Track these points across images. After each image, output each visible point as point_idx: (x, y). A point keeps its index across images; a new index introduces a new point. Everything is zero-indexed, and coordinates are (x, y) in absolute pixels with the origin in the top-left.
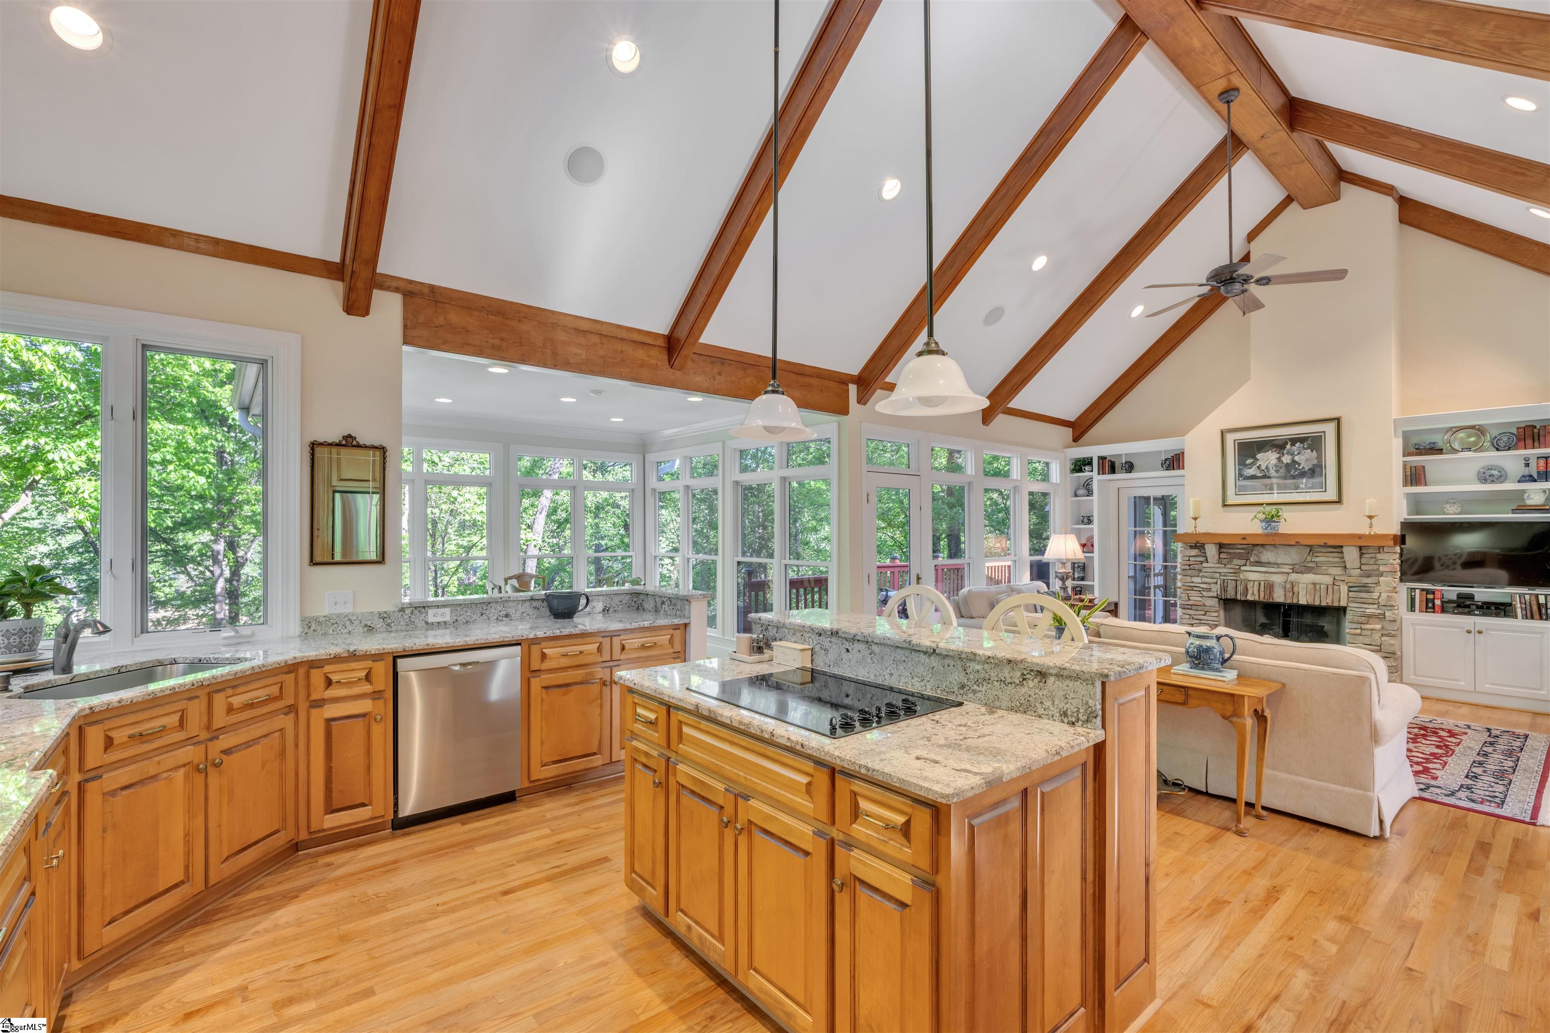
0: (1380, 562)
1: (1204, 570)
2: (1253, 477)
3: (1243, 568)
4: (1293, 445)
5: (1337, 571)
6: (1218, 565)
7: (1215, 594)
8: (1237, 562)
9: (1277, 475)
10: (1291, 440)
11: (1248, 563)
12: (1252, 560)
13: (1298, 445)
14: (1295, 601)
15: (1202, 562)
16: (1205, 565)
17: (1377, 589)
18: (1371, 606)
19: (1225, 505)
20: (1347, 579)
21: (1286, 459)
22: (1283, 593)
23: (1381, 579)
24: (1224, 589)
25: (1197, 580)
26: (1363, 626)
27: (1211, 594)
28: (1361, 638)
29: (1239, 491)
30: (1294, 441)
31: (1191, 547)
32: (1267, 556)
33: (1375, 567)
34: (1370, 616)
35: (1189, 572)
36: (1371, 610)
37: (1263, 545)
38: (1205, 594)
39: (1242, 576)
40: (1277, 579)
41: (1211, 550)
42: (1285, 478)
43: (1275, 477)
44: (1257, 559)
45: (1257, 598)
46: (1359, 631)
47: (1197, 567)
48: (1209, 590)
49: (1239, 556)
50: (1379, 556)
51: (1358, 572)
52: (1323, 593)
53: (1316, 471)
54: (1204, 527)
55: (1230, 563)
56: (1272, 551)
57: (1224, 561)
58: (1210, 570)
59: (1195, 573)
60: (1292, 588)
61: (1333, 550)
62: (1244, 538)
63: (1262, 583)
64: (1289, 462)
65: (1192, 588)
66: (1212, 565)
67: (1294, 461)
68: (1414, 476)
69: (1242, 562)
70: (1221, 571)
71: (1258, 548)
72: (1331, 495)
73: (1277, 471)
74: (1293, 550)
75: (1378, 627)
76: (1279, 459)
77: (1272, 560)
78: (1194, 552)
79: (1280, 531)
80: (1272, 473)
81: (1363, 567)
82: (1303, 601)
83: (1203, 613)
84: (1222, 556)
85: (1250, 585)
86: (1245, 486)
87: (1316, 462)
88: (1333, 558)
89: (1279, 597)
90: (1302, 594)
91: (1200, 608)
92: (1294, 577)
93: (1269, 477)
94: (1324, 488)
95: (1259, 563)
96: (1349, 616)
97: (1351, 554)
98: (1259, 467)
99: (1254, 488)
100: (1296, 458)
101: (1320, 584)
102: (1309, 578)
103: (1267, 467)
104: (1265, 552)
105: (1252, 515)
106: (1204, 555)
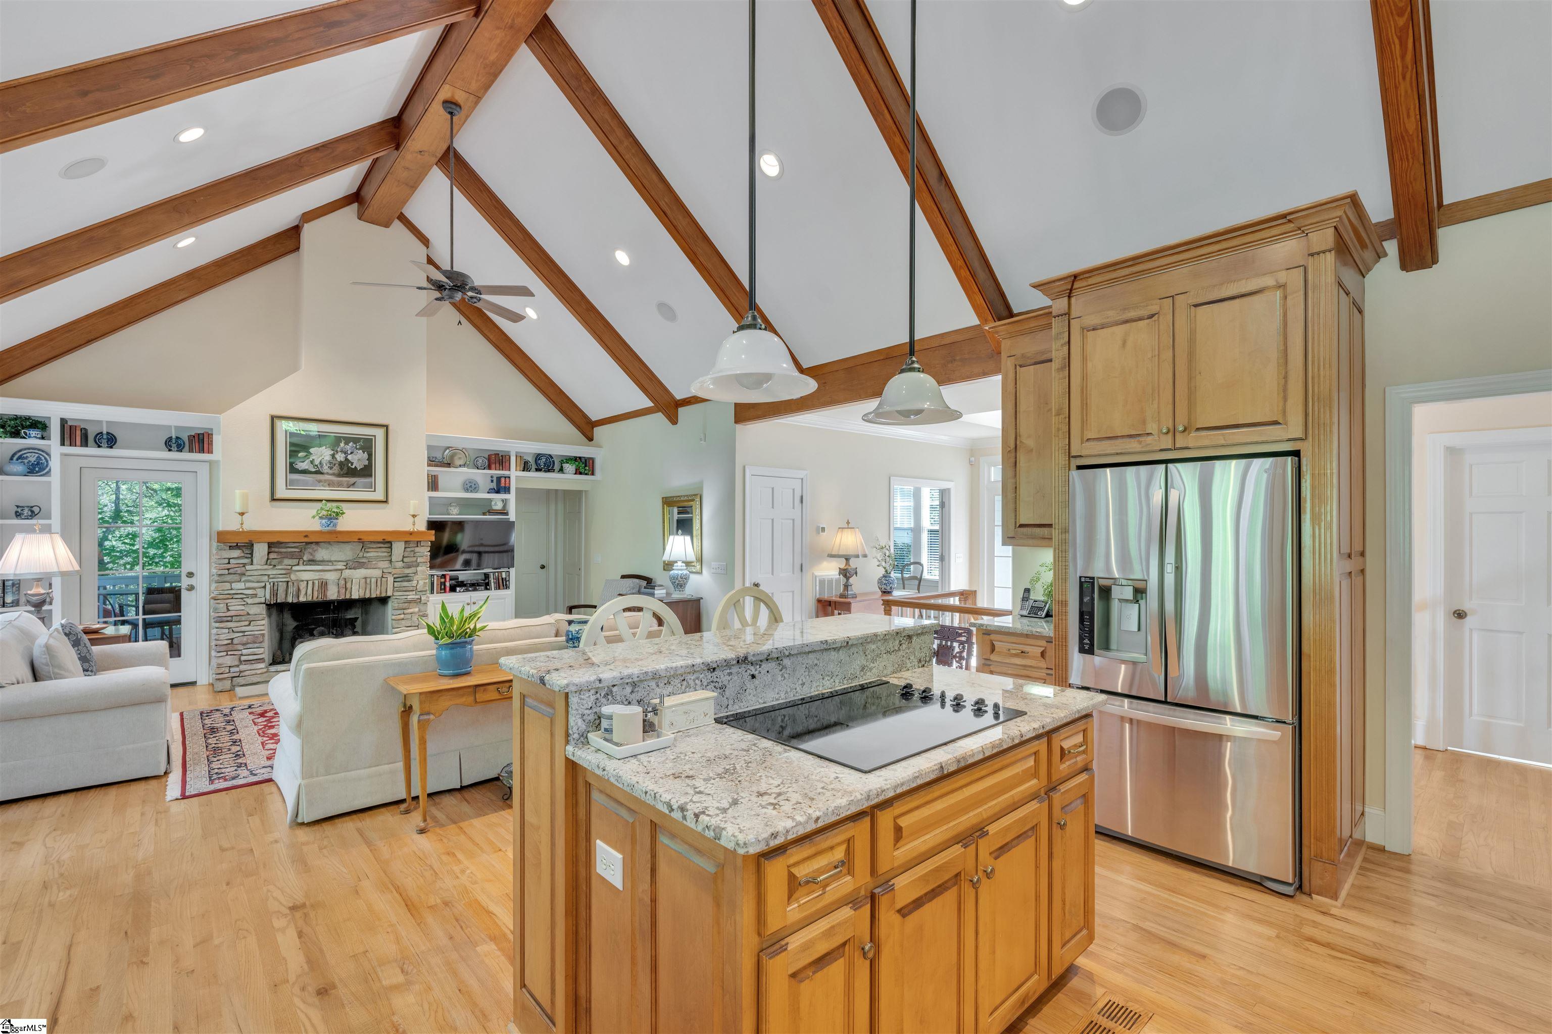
0: (418, 554)
1: (248, 573)
2: (305, 472)
3: (295, 568)
4: (347, 443)
5: (384, 564)
6: (266, 567)
7: (263, 600)
8: (287, 561)
9: (331, 472)
10: (345, 438)
11: (301, 562)
12: (305, 558)
13: (351, 444)
14: (348, 597)
15: (244, 565)
16: (248, 567)
17: (416, 578)
18: (411, 593)
19: (273, 499)
20: (394, 571)
21: (340, 457)
22: (336, 590)
23: (419, 569)
24: (275, 593)
25: (241, 585)
26: (406, 611)
27: (257, 600)
28: (403, 622)
29: (289, 484)
30: (348, 440)
31: (231, 548)
32: (322, 553)
33: (415, 559)
34: (410, 602)
35: (229, 578)
36: (412, 596)
37: (317, 543)
38: (249, 601)
39: (293, 577)
40: (331, 577)
41: (260, 550)
42: (339, 475)
43: (328, 474)
44: (311, 557)
45: (310, 599)
46: (402, 616)
47: (239, 570)
48: (255, 596)
49: (292, 556)
50: (417, 549)
51: (400, 564)
52: (373, 586)
53: (367, 471)
54: (253, 523)
55: (280, 563)
56: (327, 548)
57: (274, 562)
58: (256, 573)
59: (236, 577)
60: (345, 584)
61: (382, 545)
62: (306, 536)
63: (316, 582)
64: (343, 460)
65: (232, 596)
66: (259, 567)
67: (346, 459)
68: (433, 484)
69: (295, 561)
70: (269, 572)
71: (313, 546)
72: (379, 495)
73: (331, 468)
74: (348, 547)
75: (416, 610)
76: (333, 456)
77: (326, 558)
78: (236, 553)
79: (339, 528)
80: (325, 469)
81: (405, 560)
82: (355, 596)
83: (247, 623)
84: (272, 556)
85: (303, 586)
86: (298, 480)
87: (367, 463)
88: (382, 553)
89: (332, 594)
90: (355, 588)
91: (243, 618)
92: (347, 573)
93: (322, 473)
94: (372, 487)
95: (312, 562)
96: (390, 604)
97: (398, 548)
98: (312, 462)
99: (306, 483)
100: (349, 457)
101: (371, 578)
102: (361, 573)
103: (320, 463)
104: (320, 550)
105: (314, 512)
106: (250, 556)
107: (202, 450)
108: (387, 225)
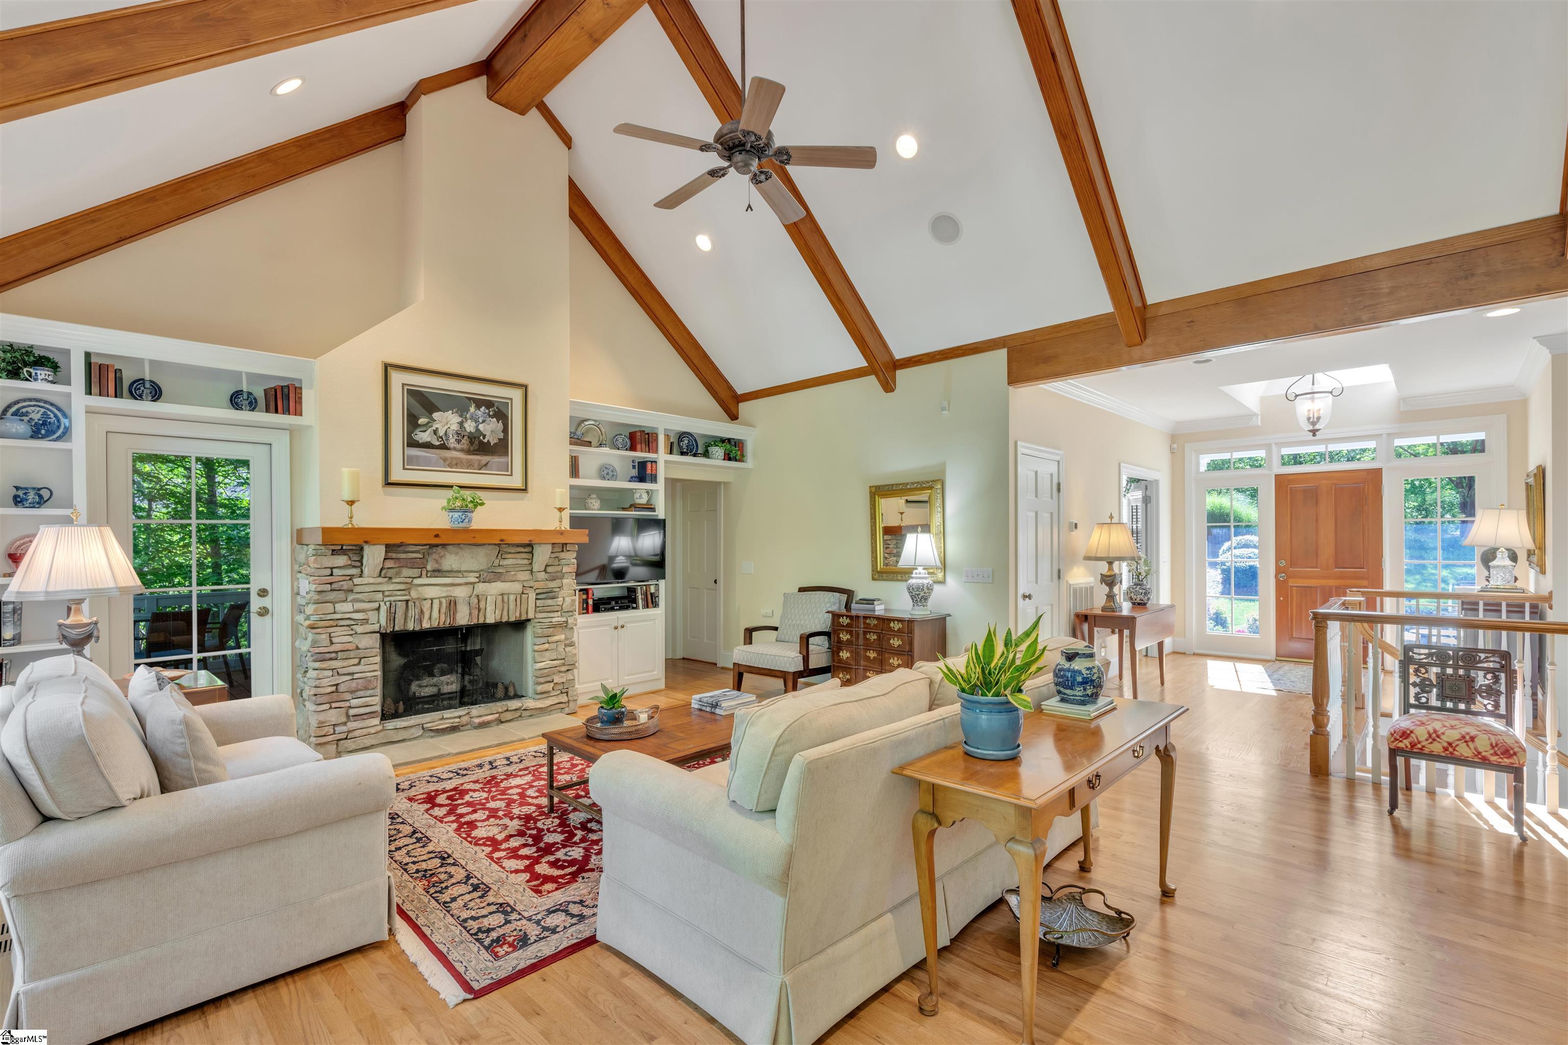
0: (563, 562)
1: (357, 589)
2: (428, 446)
3: (417, 581)
4: (478, 407)
5: (524, 576)
6: (380, 580)
7: (376, 627)
8: (406, 572)
9: (458, 446)
10: (475, 401)
11: (424, 573)
12: (429, 568)
13: (483, 409)
14: (481, 621)
15: (351, 577)
16: (357, 581)
17: (562, 593)
18: (556, 614)
19: (388, 484)
20: (536, 585)
21: (470, 426)
22: (468, 612)
23: (565, 581)
24: (392, 617)
25: (348, 607)
26: (551, 639)
27: (369, 628)
28: (547, 654)
29: (408, 462)
30: (479, 403)
31: (334, 552)
32: (450, 561)
33: (559, 568)
34: (554, 626)
35: (332, 596)
36: (557, 619)
37: (444, 546)
38: (359, 629)
39: (414, 594)
40: (461, 593)
41: (374, 555)
42: (469, 452)
43: (455, 449)
44: (436, 566)
45: (435, 624)
46: (547, 646)
47: (346, 585)
48: (366, 621)
49: (411, 564)
50: (562, 555)
51: (542, 575)
52: (512, 606)
53: (502, 447)
54: (365, 518)
55: (398, 574)
56: (457, 553)
57: (390, 573)
58: (367, 589)
59: (341, 595)
60: (478, 603)
61: (522, 550)
62: (437, 536)
63: (444, 601)
64: (473, 430)
65: (336, 623)
66: (371, 580)
67: (477, 429)
68: (574, 467)
69: (416, 572)
70: (385, 588)
71: (439, 549)
72: (516, 481)
73: (459, 441)
74: (482, 552)
75: (563, 637)
76: (461, 424)
77: (455, 567)
78: (341, 560)
79: (474, 526)
80: (452, 442)
81: (549, 569)
82: (490, 620)
83: (356, 661)
84: (389, 564)
85: (426, 605)
86: (417, 457)
87: (501, 436)
88: (520, 560)
89: (463, 618)
90: (490, 609)
91: (352, 654)
92: (481, 588)
93: (448, 449)
94: (507, 469)
95: (438, 572)
96: (529, 631)
97: (542, 554)
98: (435, 432)
99: (428, 462)
100: (481, 427)
101: (508, 594)
102: (498, 587)
103: (446, 434)
104: (448, 555)
105: (444, 503)
106: (359, 564)
107: (287, 411)
108: (523, 112)
